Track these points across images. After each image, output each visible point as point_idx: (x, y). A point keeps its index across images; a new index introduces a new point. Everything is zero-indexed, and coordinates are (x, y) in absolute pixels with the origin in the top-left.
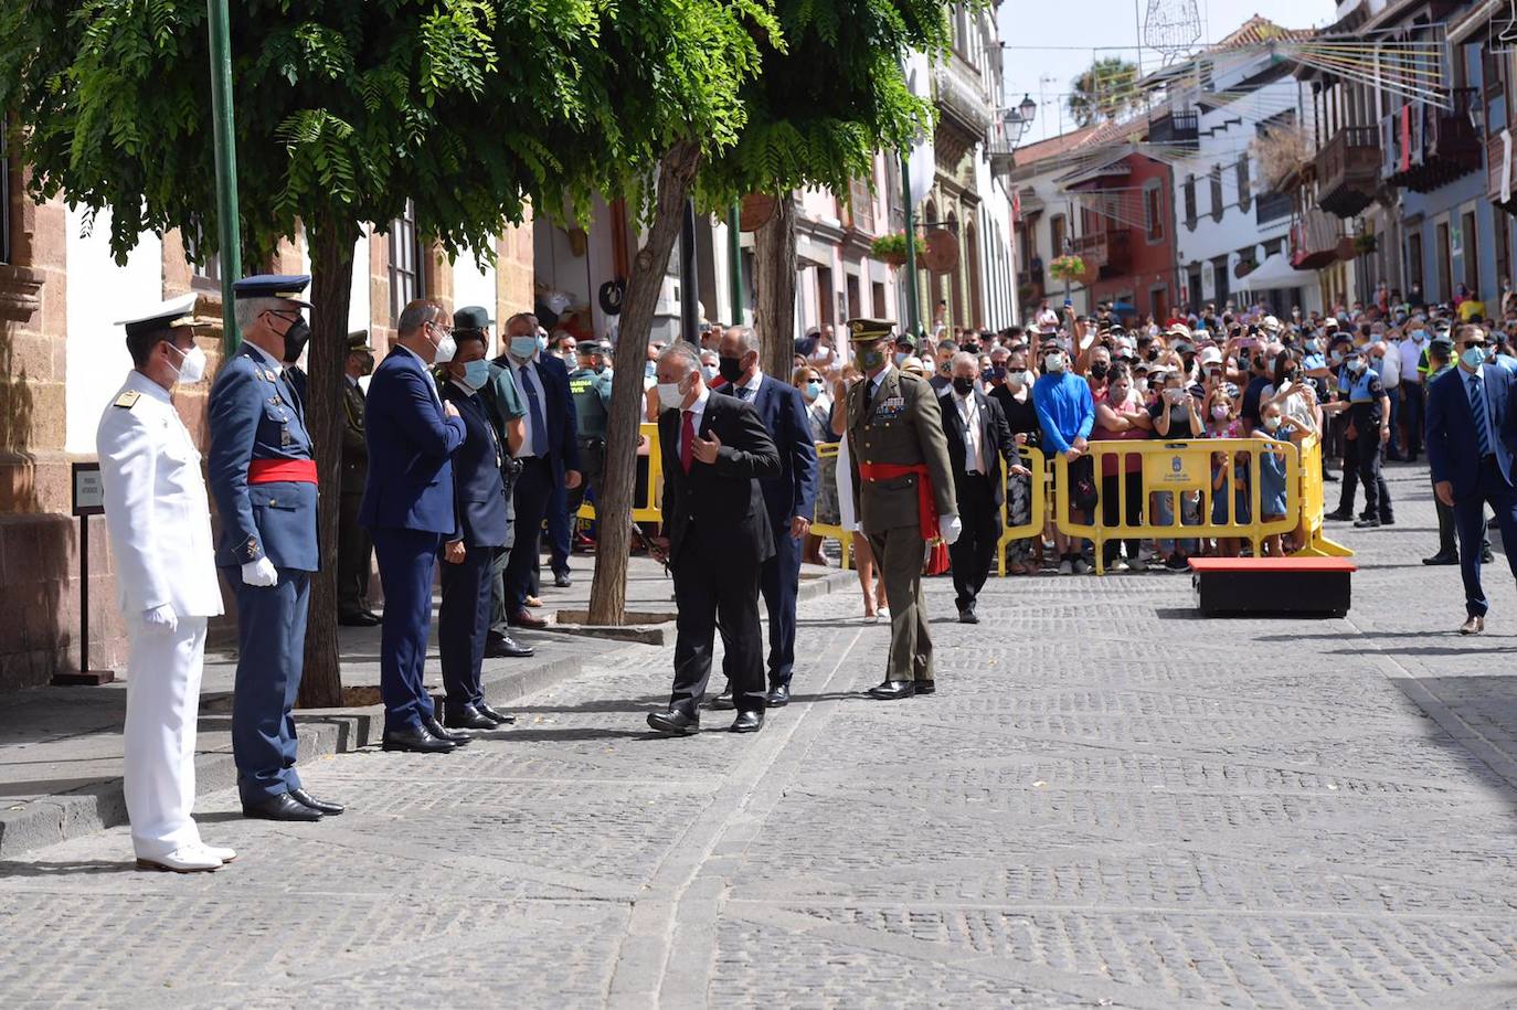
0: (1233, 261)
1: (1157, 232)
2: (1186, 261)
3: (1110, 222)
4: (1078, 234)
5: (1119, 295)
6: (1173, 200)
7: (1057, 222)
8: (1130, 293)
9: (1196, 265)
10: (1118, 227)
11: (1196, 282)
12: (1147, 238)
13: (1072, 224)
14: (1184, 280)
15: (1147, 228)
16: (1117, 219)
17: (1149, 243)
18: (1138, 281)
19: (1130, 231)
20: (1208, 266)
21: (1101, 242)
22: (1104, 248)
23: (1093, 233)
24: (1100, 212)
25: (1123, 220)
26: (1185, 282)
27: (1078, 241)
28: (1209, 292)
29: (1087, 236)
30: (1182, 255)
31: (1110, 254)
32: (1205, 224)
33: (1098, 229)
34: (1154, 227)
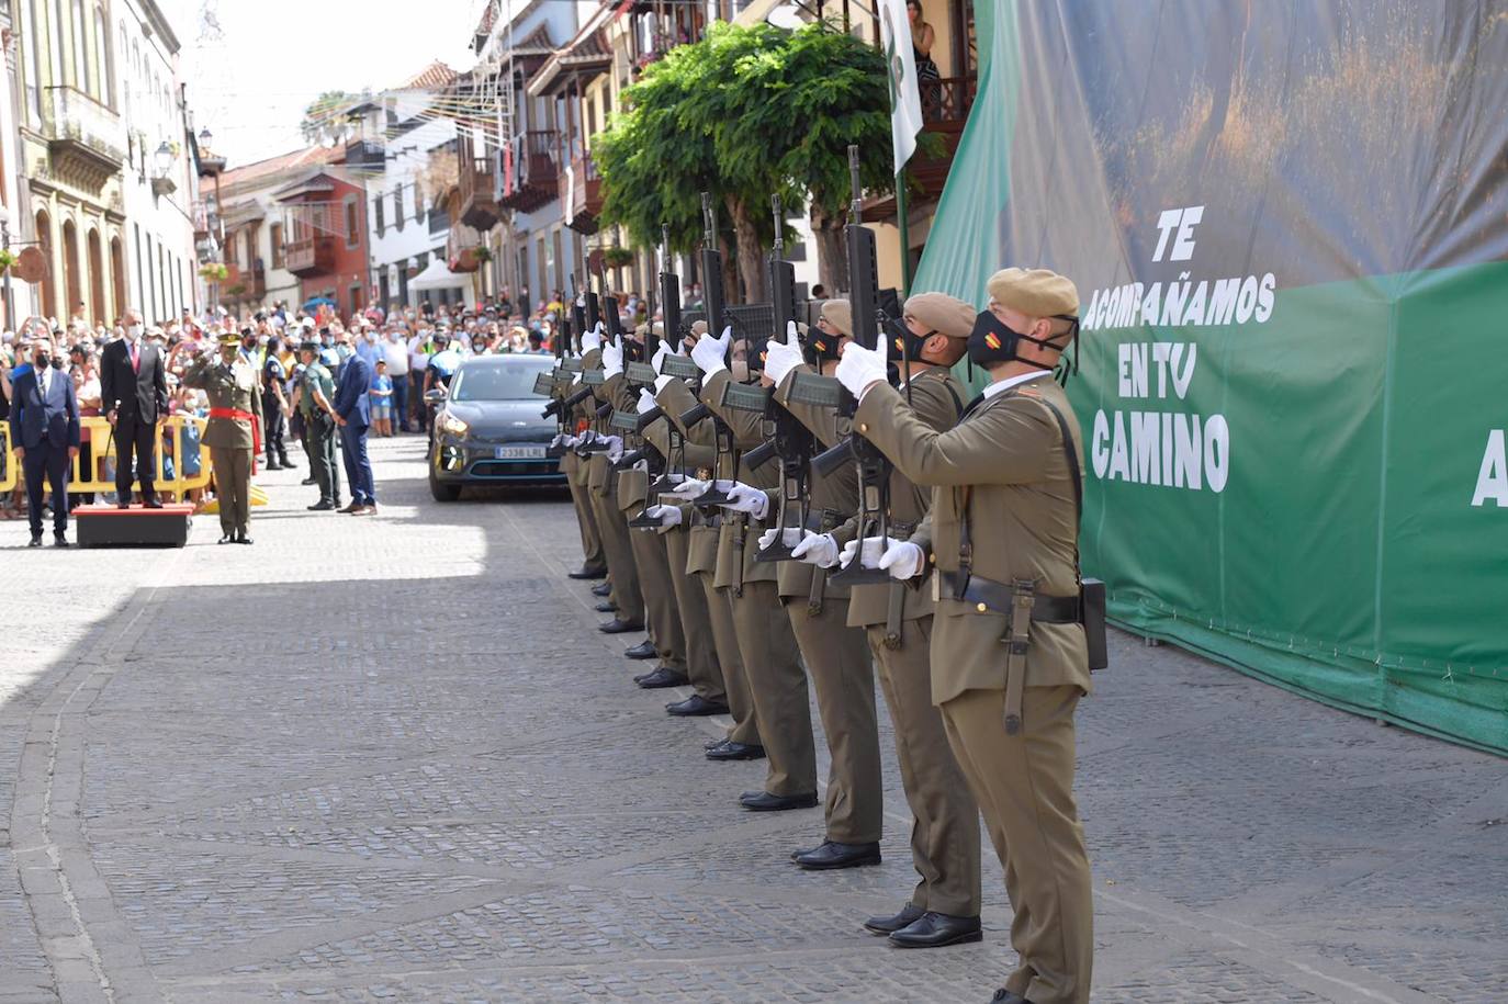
0: (413, 263)
1: (353, 239)
2: (377, 264)
3: (317, 231)
4: (291, 240)
5: (325, 292)
6: (366, 212)
7: (275, 228)
8: (334, 290)
9: (384, 267)
10: (324, 235)
11: (384, 280)
12: (346, 243)
13: (286, 231)
14: (376, 277)
15: (346, 236)
16: (323, 228)
17: (348, 248)
18: (339, 279)
19: (332, 237)
20: (393, 271)
21: (309, 246)
22: (311, 252)
23: (304, 239)
24: (308, 223)
25: (326, 229)
26: (376, 282)
27: (291, 245)
28: (394, 291)
29: (298, 241)
30: (373, 258)
31: (317, 257)
32: (391, 232)
33: (306, 236)
34: (351, 235)
